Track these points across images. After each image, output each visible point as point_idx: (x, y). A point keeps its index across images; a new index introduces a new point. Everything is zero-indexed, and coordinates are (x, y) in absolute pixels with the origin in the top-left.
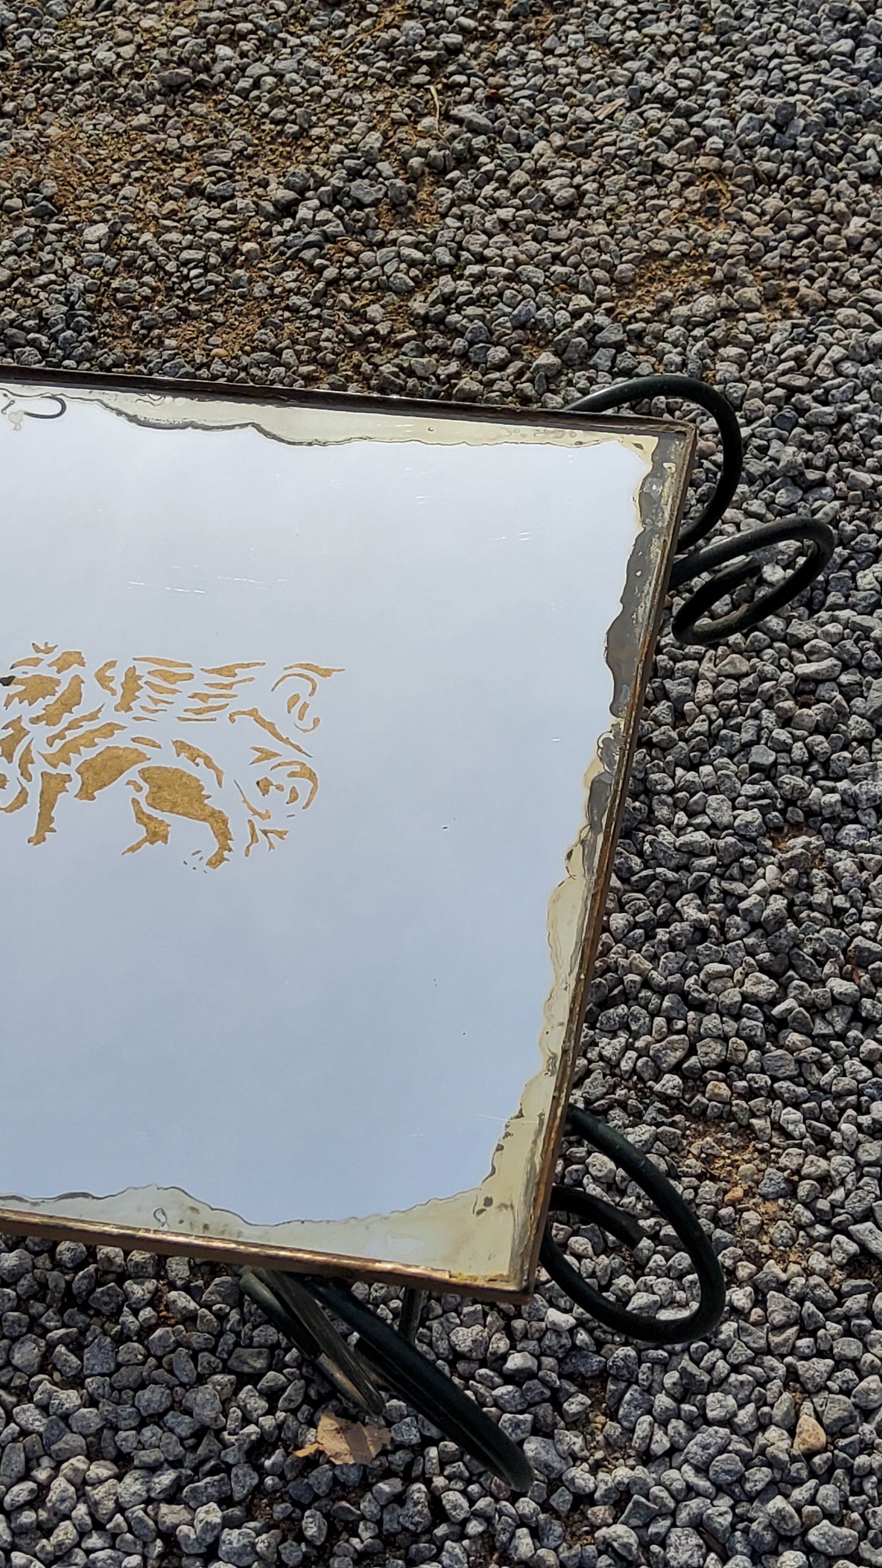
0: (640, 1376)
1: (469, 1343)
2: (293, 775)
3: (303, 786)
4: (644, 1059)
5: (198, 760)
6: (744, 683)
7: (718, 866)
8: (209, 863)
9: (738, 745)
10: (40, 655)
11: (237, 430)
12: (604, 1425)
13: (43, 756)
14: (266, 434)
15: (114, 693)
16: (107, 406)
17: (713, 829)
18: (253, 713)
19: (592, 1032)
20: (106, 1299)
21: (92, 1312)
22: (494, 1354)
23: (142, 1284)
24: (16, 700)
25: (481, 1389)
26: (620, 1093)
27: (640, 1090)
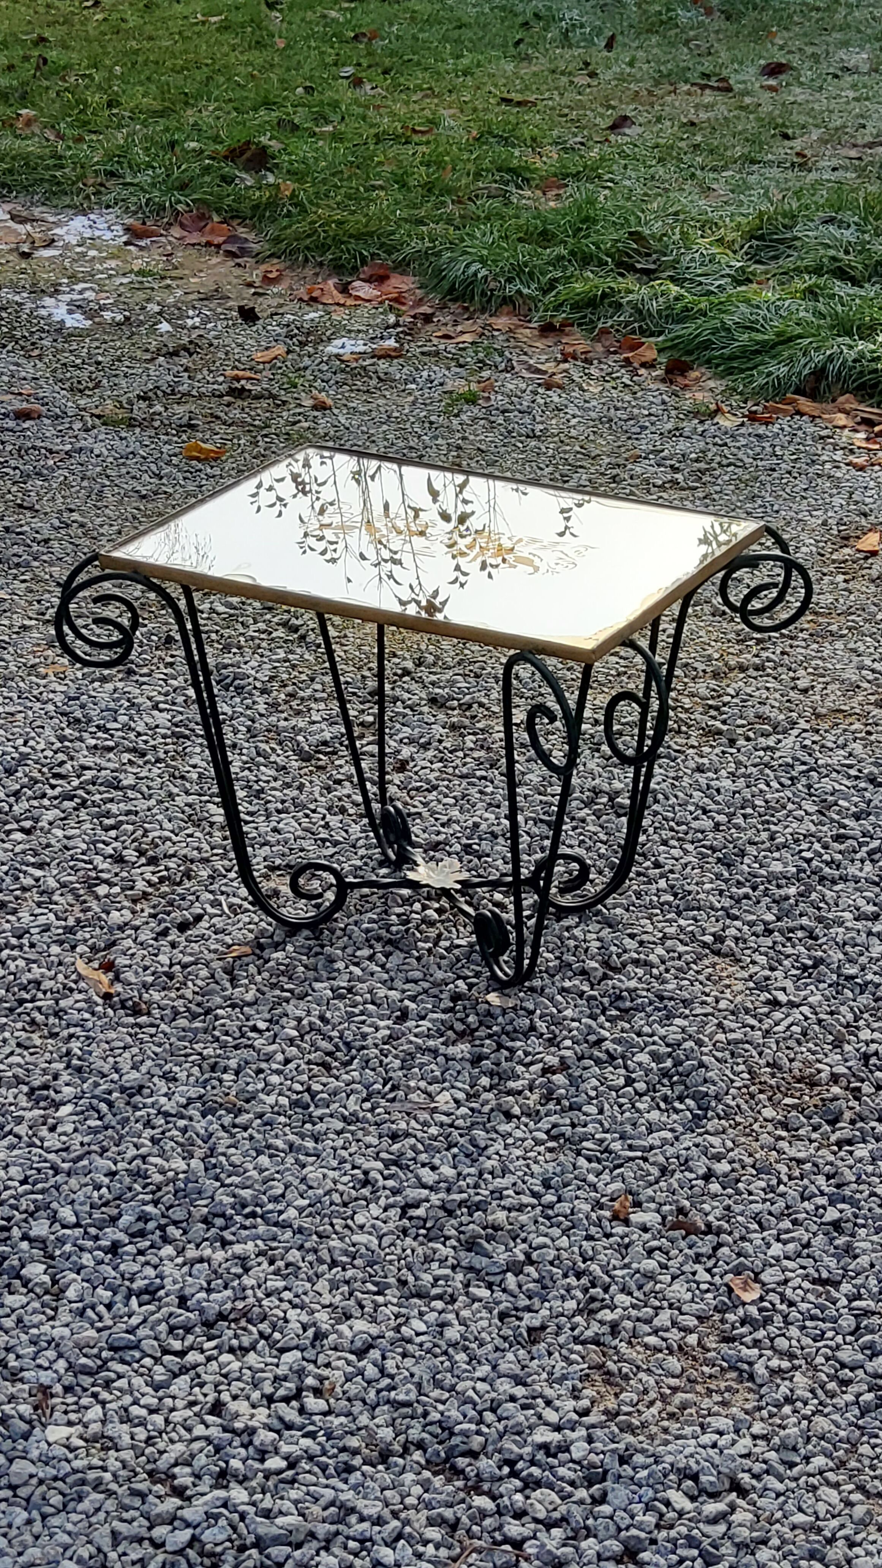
2: (569, 563)
3: (571, 566)
9: (797, 850)
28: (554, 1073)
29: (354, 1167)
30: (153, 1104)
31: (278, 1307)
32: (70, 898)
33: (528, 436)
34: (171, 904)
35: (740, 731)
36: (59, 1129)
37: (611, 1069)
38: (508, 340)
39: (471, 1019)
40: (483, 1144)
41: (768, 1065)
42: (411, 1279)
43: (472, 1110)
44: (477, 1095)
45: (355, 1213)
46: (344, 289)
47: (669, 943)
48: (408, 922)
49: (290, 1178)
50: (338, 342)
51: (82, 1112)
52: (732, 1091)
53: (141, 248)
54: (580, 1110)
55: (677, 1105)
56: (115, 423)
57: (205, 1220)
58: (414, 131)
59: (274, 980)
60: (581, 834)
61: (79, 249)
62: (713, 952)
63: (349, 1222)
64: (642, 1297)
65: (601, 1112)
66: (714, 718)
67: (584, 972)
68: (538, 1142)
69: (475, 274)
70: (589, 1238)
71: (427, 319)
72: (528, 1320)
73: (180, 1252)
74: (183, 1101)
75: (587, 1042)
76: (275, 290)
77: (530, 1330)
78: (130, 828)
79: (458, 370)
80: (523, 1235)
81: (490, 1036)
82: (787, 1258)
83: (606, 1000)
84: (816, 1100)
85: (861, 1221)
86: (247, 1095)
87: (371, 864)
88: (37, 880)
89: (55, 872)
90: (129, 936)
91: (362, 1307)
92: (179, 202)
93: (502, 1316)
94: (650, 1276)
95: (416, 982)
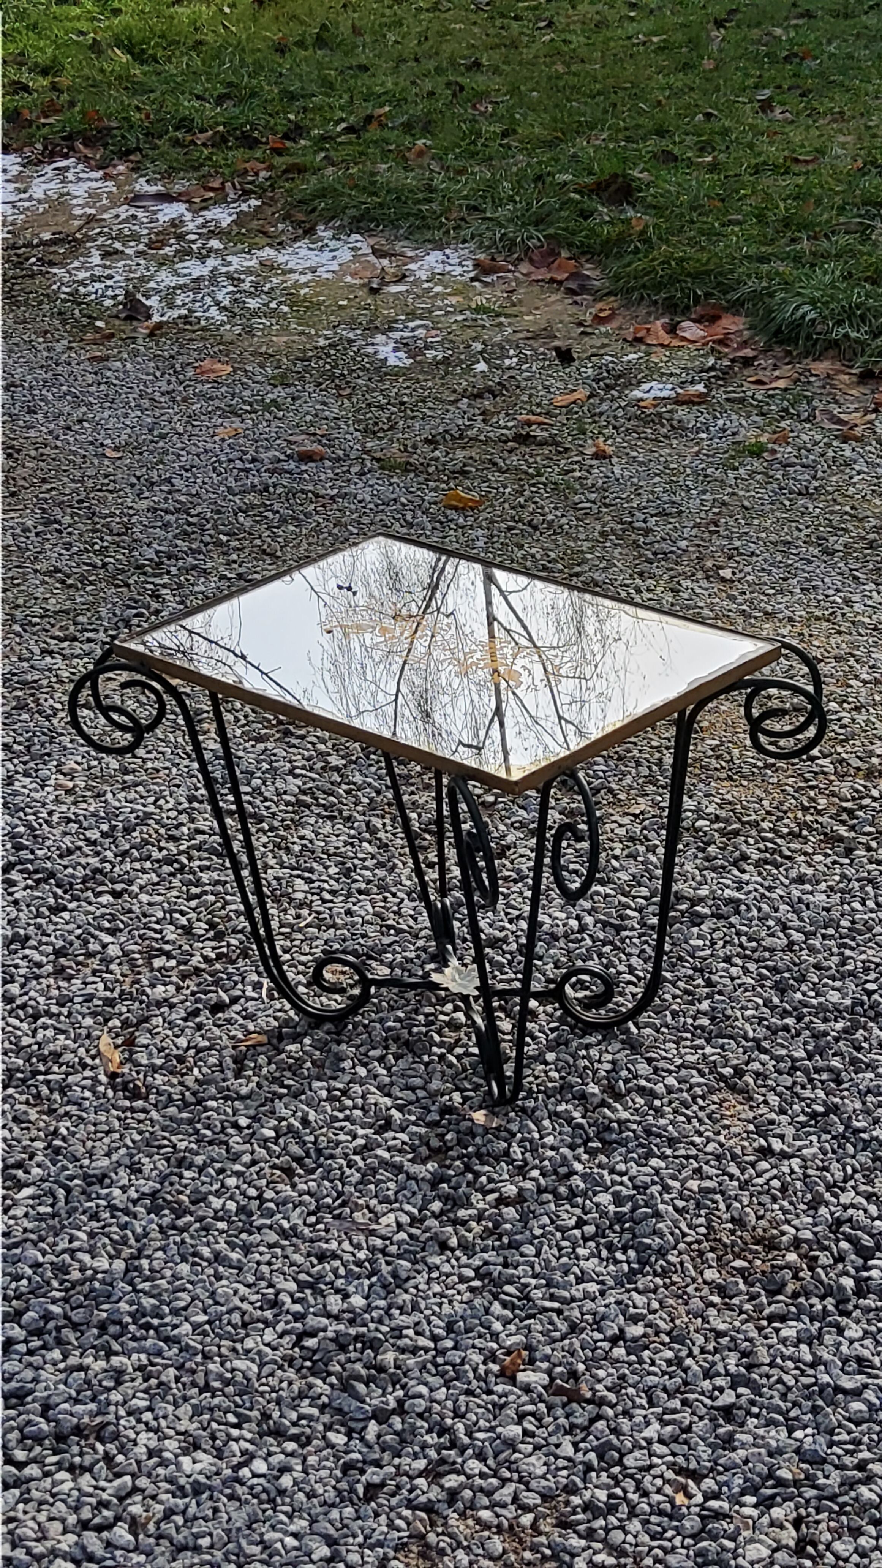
4: (722, 1059)
19: (705, 1044)
21: (412, 1050)
26: (701, 1066)
27: (712, 1068)
28: (507, 1205)
29: (271, 1285)
30: (108, 1195)
31: (133, 1428)
32: (126, 968)
33: (800, 494)
34: (216, 983)
35: (863, 839)
36: (12, 1212)
37: (568, 1207)
38: (824, 387)
39: (448, 1137)
40: (404, 1275)
41: (733, 1220)
42: (276, 1415)
43: (411, 1236)
44: (422, 1220)
45: (247, 1335)
46: (672, 330)
47: (683, 1072)
48: (432, 1023)
49: (198, 1291)
50: (645, 386)
51: (39, 1197)
52: (682, 1246)
53: (486, 284)
54: (517, 1249)
55: (619, 1256)
56: (392, 468)
57: (103, 1327)
58: (797, 161)
59: (277, 1074)
60: (646, 942)
61: (426, 285)
62: (728, 1086)
63: (238, 1346)
64: (493, 1466)
65: (538, 1254)
66: (843, 823)
67: (583, 1097)
68: (463, 1279)
69: (803, 317)
70: (469, 1393)
71: (747, 362)
72: (373, 1475)
73: (65, 1357)
74: (135, 1196)
75: (555, 1172)
76: (603, 329)
77: (369, 1486)
78: (211, 898)
79: (757, 419)
80: (405, 1380)
81: (460, 1157)
82: (661, 1441)
83: (591, 1132)
84: (767, 1267)
85: (755, 1410)
86: (199, 1196)
87: (424, 956)
88: (105, 946)
89: (123, 939)
90: (162, 1014)
91: (213, 1438)
92: (530, 238)
93: (347, 1468)
94: (511, 1445)
95: (413, 1089)
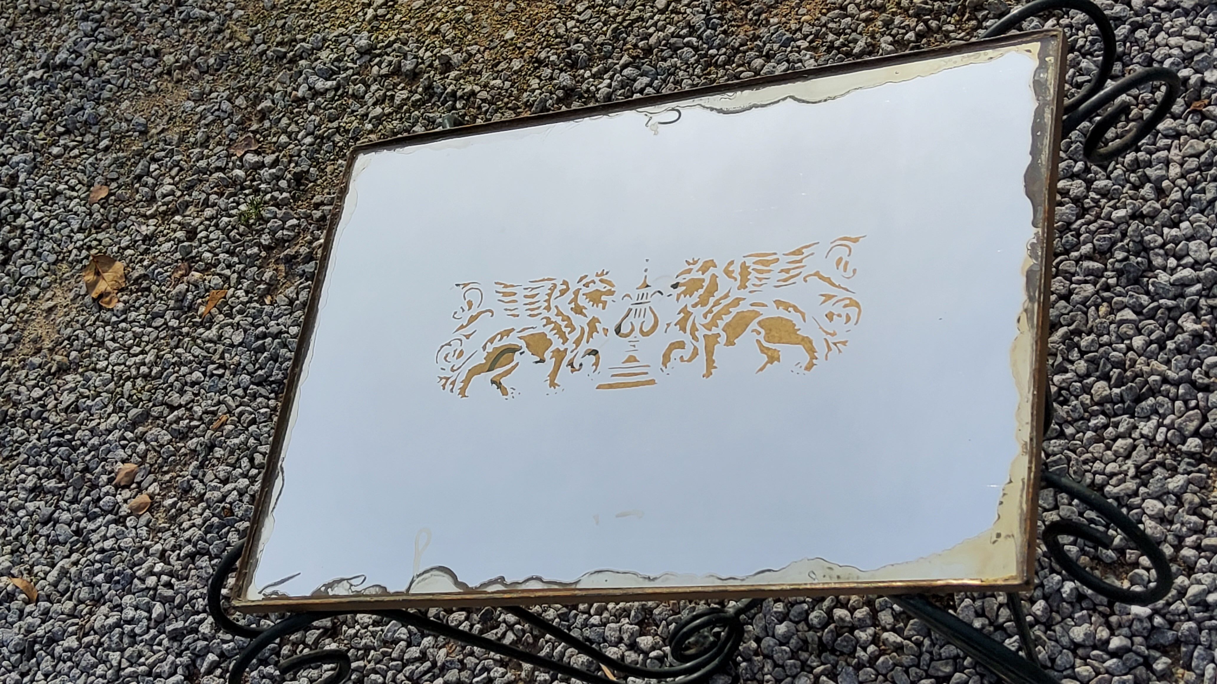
0: (1202, 639)
1: (1082, 636)
2: (846, 306)
3: (853, 311)
4: (1172, 431)
5: (790, 309)
6: (1203, 158)
7: (1204, 289)
8: (806, 369)
9: (1205, 203)
10: (691, 266)
11: (781, 102)
12: (1183, 675)
13: (703, 325)
14: (799, 101)
15: (736, 280)
16: (704, 107)
17: (1196, 265)
18: (817, 274)
19: (1132, 420)
20: (845, 644)
21: (838, 653)
22: (1100, 640)
23: (865, 631)
24: (682, 296)
25: (1096, 664)
26: (1159, 457)
27: (1173, 452)
